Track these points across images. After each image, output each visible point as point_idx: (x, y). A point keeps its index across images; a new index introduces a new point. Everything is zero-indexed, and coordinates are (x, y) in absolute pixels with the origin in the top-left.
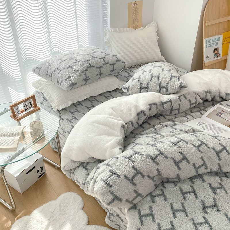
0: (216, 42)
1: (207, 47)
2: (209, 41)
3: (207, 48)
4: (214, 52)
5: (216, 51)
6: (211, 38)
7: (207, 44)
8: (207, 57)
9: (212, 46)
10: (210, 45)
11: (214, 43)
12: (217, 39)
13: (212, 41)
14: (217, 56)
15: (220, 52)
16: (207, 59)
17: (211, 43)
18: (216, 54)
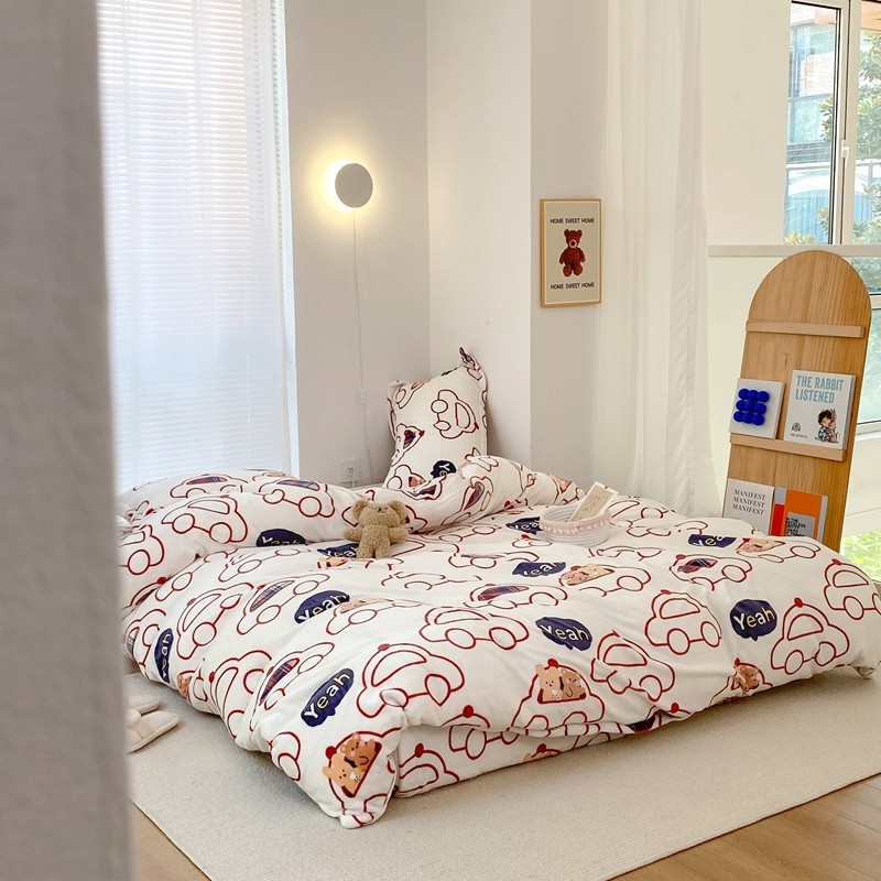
0: (829, 391)
1: (799, 396)
2: (806, 381)
4: (820, 421)
5: (826, 421)
6: (815, 375)
7: (800, 388)
8: (796, 427)
9: (817, 398)
10: (809, 394)
11: (822, 390)
12: (833, 385)
13: (817, 383)
14: (827, 435)
15: (840, 425)
16: (793, 432)
17: (813, 388)
18: (827, 430)
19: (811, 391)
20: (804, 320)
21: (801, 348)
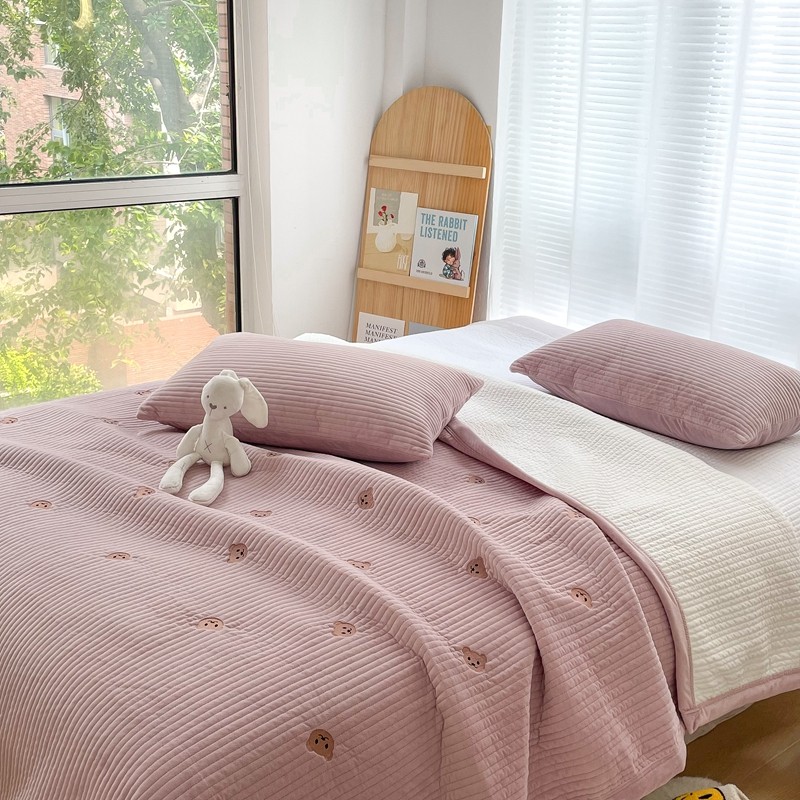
0: (453, 229)
1: (423, 234)
2: (430, 219)
3: (421, 235)
4: (444, 258)
5: (450, 259)
6: (438, 213)
7: (425, 226)
8: (422, 263)
9: (441, 236)
10: (432, 232)
11: (446, 229)
12: (457, 224)
13: (440, 222)
14: (452, 273)
15: (465, 264)
16: (419, 268)
17: (436, 226)
18: (451, 268)
19: (435, 229)
20: (426, 158)
21: (424, 186)
